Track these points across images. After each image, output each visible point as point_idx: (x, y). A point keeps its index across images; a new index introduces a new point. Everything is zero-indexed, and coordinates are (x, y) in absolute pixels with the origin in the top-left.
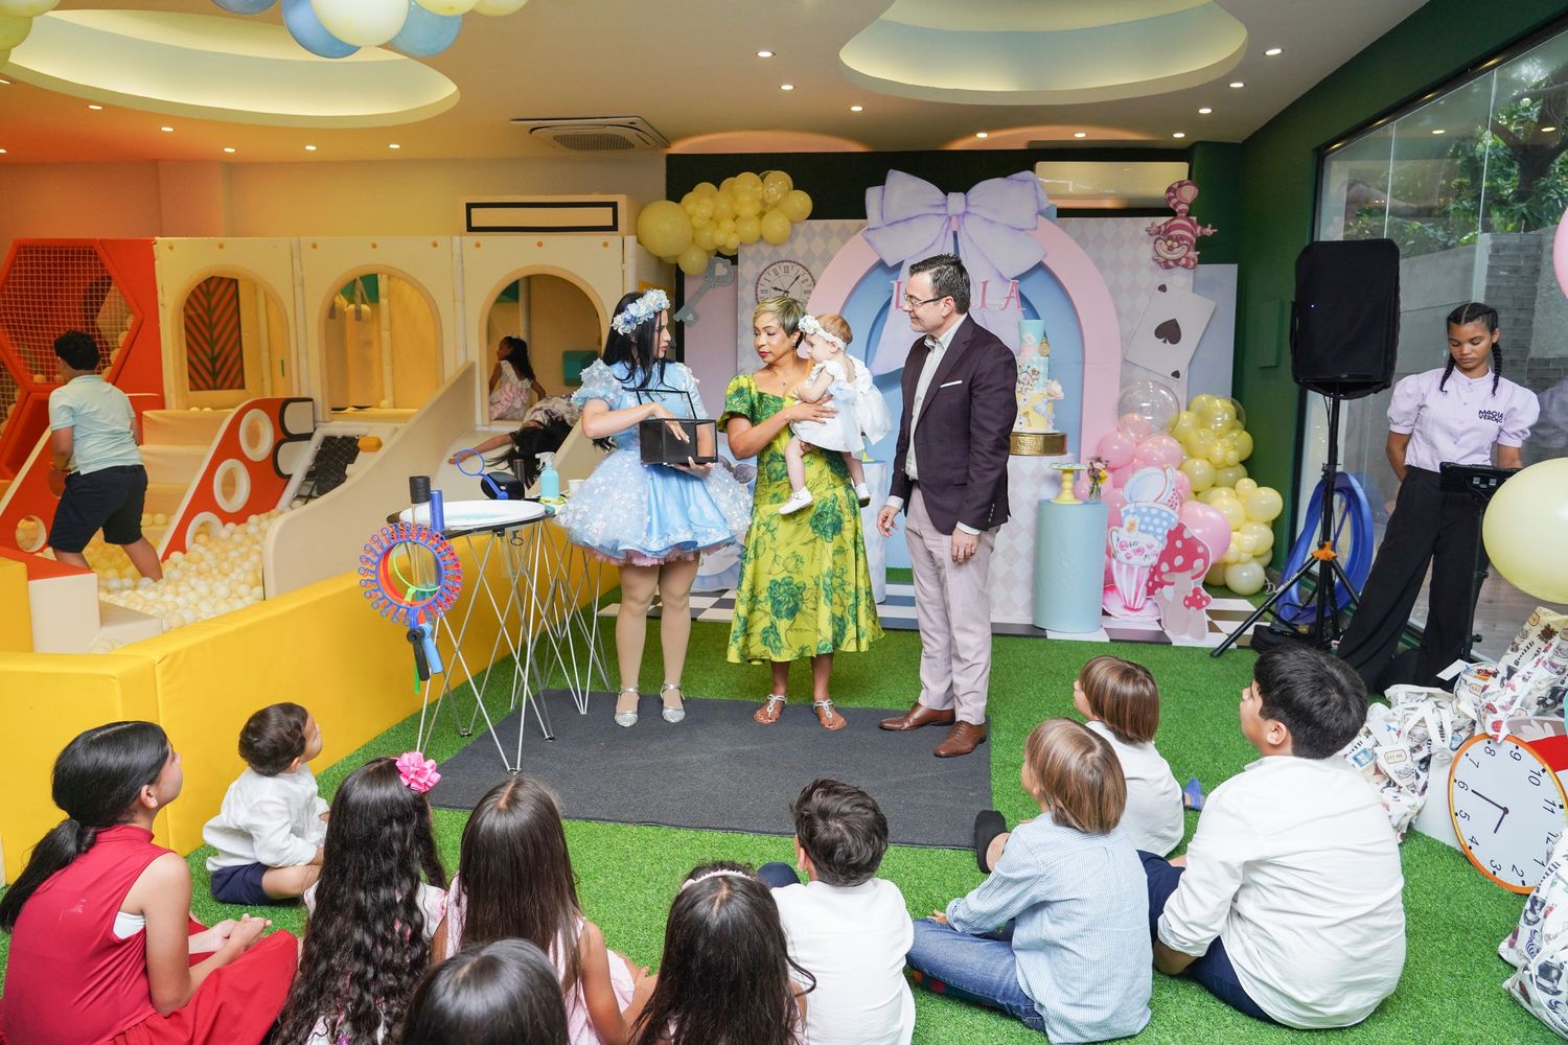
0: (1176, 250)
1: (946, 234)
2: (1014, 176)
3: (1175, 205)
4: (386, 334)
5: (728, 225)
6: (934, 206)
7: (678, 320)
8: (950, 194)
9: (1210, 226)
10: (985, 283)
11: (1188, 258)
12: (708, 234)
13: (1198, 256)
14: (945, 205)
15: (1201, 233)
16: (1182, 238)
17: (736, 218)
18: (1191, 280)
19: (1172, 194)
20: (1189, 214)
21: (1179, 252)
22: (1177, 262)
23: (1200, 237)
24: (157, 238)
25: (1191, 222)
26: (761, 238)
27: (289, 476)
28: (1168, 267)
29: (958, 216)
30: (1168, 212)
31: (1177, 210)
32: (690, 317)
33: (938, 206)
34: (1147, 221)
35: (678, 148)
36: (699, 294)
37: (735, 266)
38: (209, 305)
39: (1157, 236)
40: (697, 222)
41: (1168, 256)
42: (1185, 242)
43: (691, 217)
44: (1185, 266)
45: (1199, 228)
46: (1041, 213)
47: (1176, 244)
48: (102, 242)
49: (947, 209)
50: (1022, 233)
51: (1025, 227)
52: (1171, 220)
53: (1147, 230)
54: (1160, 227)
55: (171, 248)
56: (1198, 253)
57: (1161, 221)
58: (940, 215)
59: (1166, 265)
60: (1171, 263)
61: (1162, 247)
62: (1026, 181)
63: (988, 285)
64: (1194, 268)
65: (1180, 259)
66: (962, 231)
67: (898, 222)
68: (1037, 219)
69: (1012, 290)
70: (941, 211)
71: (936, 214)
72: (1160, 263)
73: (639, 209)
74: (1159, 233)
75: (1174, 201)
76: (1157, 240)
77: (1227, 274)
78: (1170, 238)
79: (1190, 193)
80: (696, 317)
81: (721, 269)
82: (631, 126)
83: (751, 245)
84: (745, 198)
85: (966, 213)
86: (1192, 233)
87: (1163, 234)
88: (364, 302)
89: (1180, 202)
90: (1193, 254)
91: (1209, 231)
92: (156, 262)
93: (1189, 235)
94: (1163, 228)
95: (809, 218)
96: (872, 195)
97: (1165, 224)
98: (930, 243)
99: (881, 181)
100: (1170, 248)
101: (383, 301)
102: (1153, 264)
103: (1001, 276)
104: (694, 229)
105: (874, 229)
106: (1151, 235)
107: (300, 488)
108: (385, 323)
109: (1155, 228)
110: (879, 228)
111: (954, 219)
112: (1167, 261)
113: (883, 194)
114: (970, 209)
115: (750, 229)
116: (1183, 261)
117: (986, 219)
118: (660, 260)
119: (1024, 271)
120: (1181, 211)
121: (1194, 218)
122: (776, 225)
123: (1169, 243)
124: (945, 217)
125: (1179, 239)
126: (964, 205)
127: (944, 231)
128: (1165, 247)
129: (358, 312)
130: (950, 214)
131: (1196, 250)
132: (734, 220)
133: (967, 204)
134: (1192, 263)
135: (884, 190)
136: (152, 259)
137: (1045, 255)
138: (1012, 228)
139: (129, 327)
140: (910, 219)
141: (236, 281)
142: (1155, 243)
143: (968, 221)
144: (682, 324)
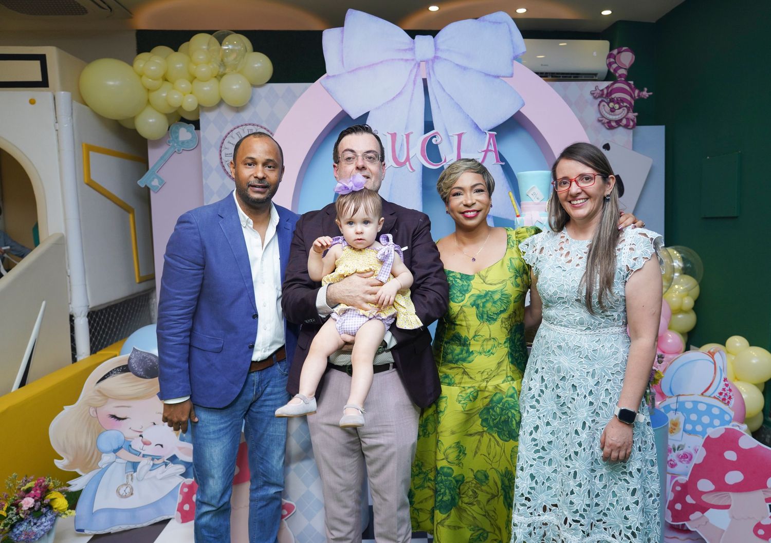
0: (617, 112)
1: (414, 84)
2: (487, 17)
3: (616, 70)
5: (184, 85)
6: (399, 50)
7: (143, 186)
8: (417, 37)
9: (646, 89)
10: (460, 136)
11: (628, 119)
12: (164, 95)
13: (637, 117)
14: (412, 49)
15: (639, 95)
16: (623, 100)
17: (193, 79)
18: (631, 139)
19: (612, 60)
20: (627, 79)
21: (620, 114)
22: (618, 122)
23: (637, 100)
25: (629, 85)
26: (221, 102)
28: (611, 127)
29: (427, 61)
30: (609, 76)
31: (617, 75)
32: (155, 183)
33: (405, 50)
34: (590, 86)
36: (164, 160)
37: (198, 131)
39: (600, 100)
40: (149, 82)
41: (611, 117)
42: (625, 104)
43: (141, 76)
44: (626, 126)
45: (637, 92)
46: (516, 58)
47: (617, 106)
49: (414, 53)
50: (498, 80)
51: (502, 74)
52: (613, 84)
53: (592, 94)
54: (602, 91)
56: (636, 114)
57: (604, 85)
58: (407, 60)
59: (610, 126)
60: (614, 124)
61: (605, 109)
62: (500, 23)
63: (464, 137)
64: (633, 127)
65: (621, 120)
66: (433, 79)
67: (359, 68)
68: (512, 65)
69: (489, 144)
70: (408, 56)
71: (402, 59)
72: (603, 124)
74: (602, 95)
75: (614, 66)
76: (600, 102)
77: (656, 134)
78: (612, 100)
79: (627, 58)
80: (163, 183)
81: (185, 133)
83: (211, 109)
84: (200, 57)
85: (436, 58)
86: (631, 96)
87: (605, 97)
89: (619, 68)
90: (632, 115)
91: (645, 94)
93: (628, 98)
94: (605, 92)
95: (271, 81)
96: (331, 40)
97: (607, 88)
98: (398, 92)
99: (339, 22)
100: (613, 110)
102: (599, 124)
103: (477, 127)
104: (148, 90)
105: (334, 76)
106: (595, 98)
109: (598, 91)
110: (339, 75)
111: (423, 64)
112: (609, 122)
113: (343, 38)
114: (439, 54)
115: (208, 90)
116: (624, 122)
117: (457, 65)
119: (501, 122)
120: (620, 76)
121: (632, 82)
122: (235, 86)
123: (611, 105)
124: (413, 63)
125: (620, 101)
126: (434, 49)
127: (413, 77)
128: (608, 109)
130: (418, 58)
131: (634, 112)
132: (191, 82)
133: (436, 49)
134: (632, 123)
135: (342, 32)
137: (523, 105)
138: (487, 75)
140: (373, 64)
142: (599, 105)
143: (439, 67)
144: (147, 190)
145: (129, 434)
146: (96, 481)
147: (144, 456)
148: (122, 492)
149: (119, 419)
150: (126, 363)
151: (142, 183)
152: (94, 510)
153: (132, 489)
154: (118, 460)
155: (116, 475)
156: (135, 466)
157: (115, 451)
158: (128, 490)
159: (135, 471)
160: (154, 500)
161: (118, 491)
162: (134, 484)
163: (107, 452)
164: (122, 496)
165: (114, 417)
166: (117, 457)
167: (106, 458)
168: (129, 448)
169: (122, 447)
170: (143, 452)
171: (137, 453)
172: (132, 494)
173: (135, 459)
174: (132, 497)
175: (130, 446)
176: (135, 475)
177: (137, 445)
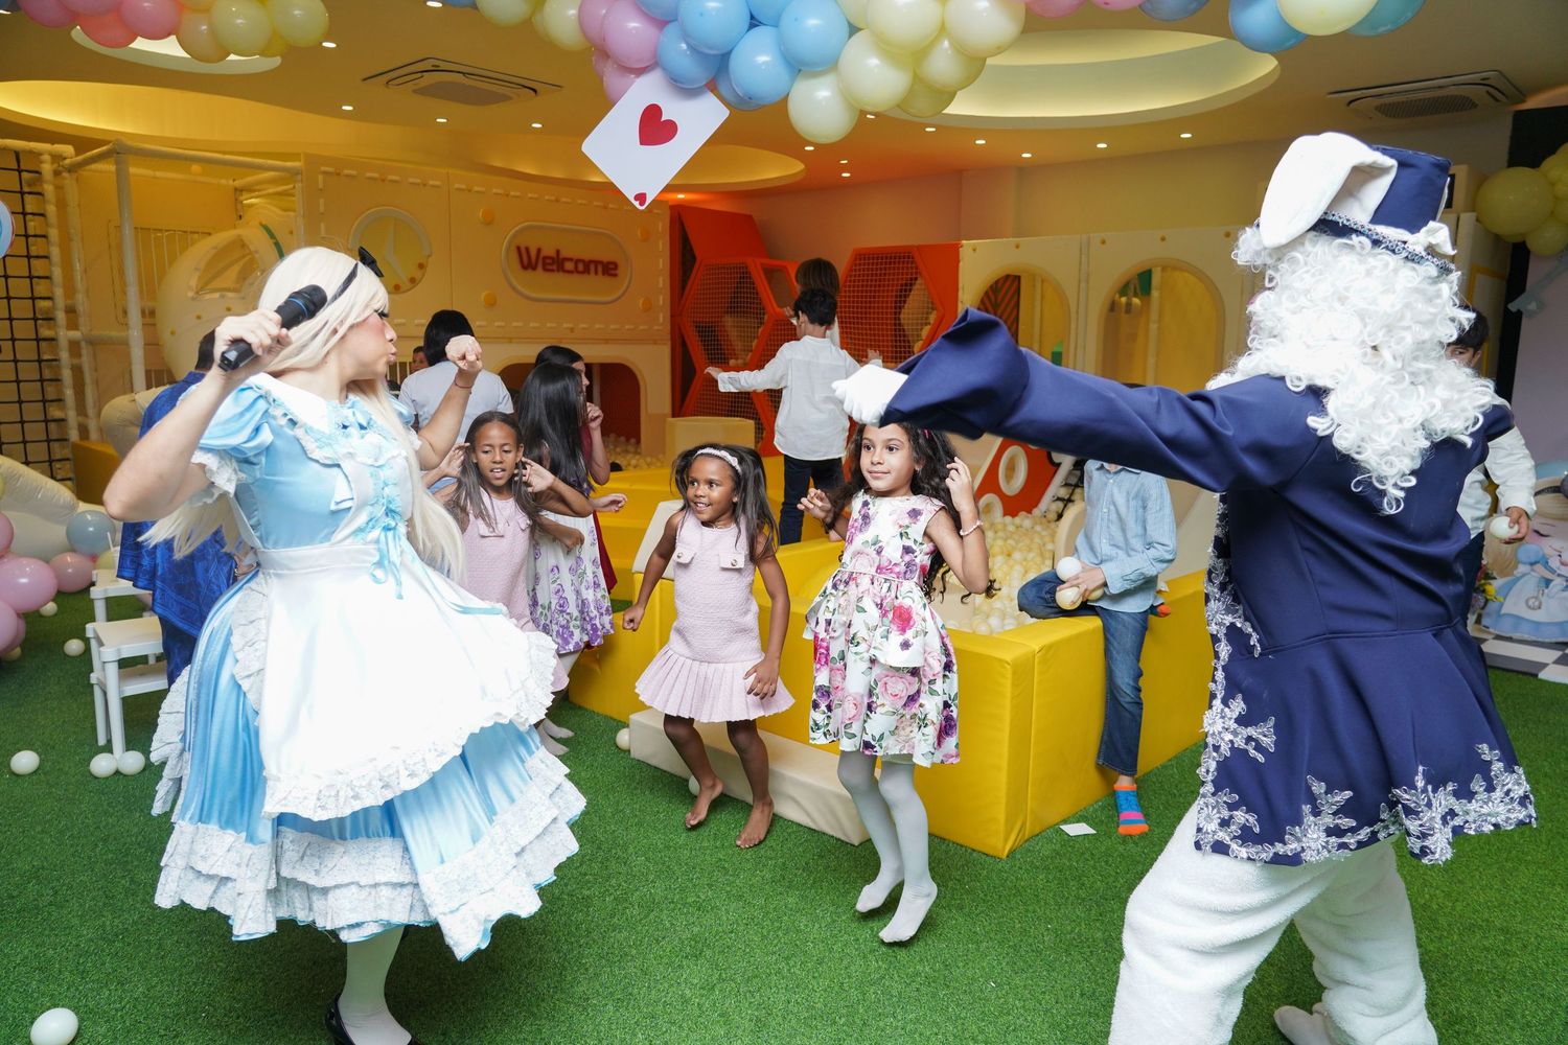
4: (1154, 327)
7: (1514, 310)
24: (964, 242)
27: (1059, 465)
32: (1532, 306)
35: (1533, 103)
36: (1548, 278)
38: (996, 299)
40: (1562, 190)
43: (1553, 185)
48: (920, 248)
55: (974, 250)
73: (1480, 180)
80: (1543, 307)
82: (1483, 83)
88: (1136, 295)
92: (961, 264)
101: (1155, 294)
104: (1556, 199)
107: (1066, 478)
108: (1154, 315)
118: (1497, 239)
129: (1129, 305)
136: (957, 261)
139: (932, 322)
141: (1019, 277)
144: (1519, 314)
145: (1548, 551)
146: (1509, 587)
147: (1559, 575)
148: (1530, 603)
149: (1542, 535)
150: (1559, 484)
151: (1513, 307)
152: (1503, 612)
153: (1540, 604)
154: (1533, 573)
155: (1528, 586)
156: (1548, 582)
157: (1532, 564)
158: (1537, 603)
159: (1547, 587)
160: (1561, 620)
161: (1527, 602)
162: (1544, 599)
163: (1525, 563)
164: (1530, 607)
165: (1537, 532)
166: (1533, 570)
167: (1522, 569)
168: (1546, 565)
169: (1538, 562)
170: (1558, 572)
171: (1553, 571)
172: (1540, 608)
173: (1549, 575)
174: (1539, 611)
175: (1547, 563)
176: (1546, 591)
177: (1554, 563)
